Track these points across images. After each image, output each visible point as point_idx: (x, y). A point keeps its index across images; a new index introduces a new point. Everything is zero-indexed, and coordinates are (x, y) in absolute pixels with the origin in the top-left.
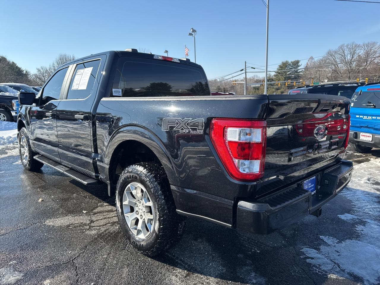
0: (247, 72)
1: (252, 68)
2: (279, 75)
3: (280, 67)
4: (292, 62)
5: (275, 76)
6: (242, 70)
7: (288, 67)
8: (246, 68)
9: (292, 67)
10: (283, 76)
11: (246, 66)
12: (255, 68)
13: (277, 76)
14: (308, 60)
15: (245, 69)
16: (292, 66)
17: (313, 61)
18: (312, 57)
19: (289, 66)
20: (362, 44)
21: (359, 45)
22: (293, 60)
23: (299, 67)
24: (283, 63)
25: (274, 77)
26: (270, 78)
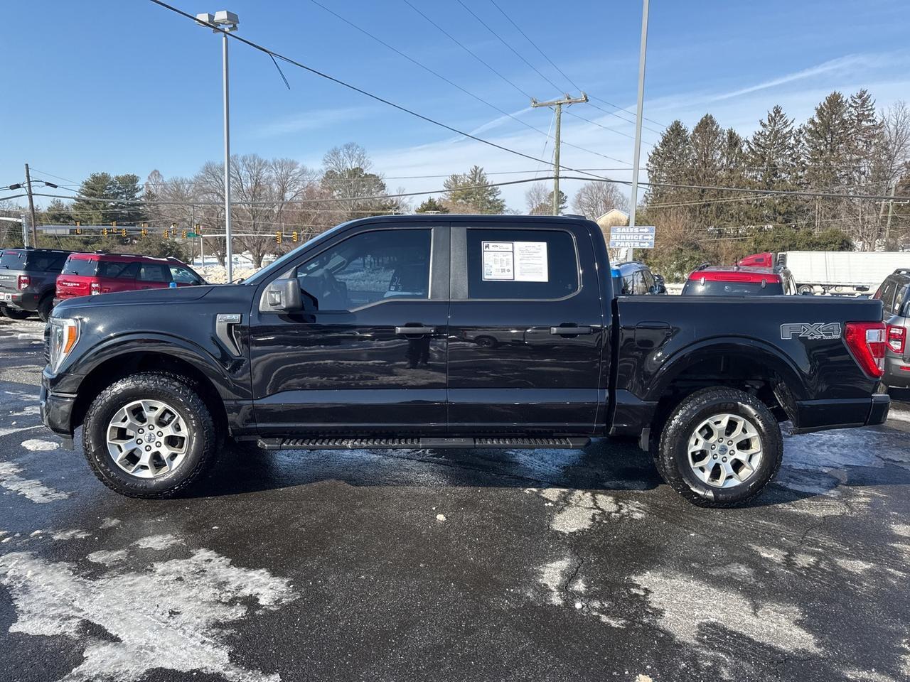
0: (33, 192)
1: (48, 184)
2: (87, 207)
3: (88, 188)
4: (117, 178)
5: (75, 207)
6: (18, 186)
7: (110, 188)
8: (29, 182)
9: (120, 191)
10: (98, 209)
11: (28, 177)
12: (56, 187)
13: (80, 208)
14: (149, 177)
15: (26, 185)
16: (119, 188)
17: (161, 181)
18: (156, 171)
19: (111, 186)
20: (271, 161)
21: (266, 162)
22: (122, 174)
23: (137, 191)
24: (94, 177)
25: (73, 211)
26: (62, 212)
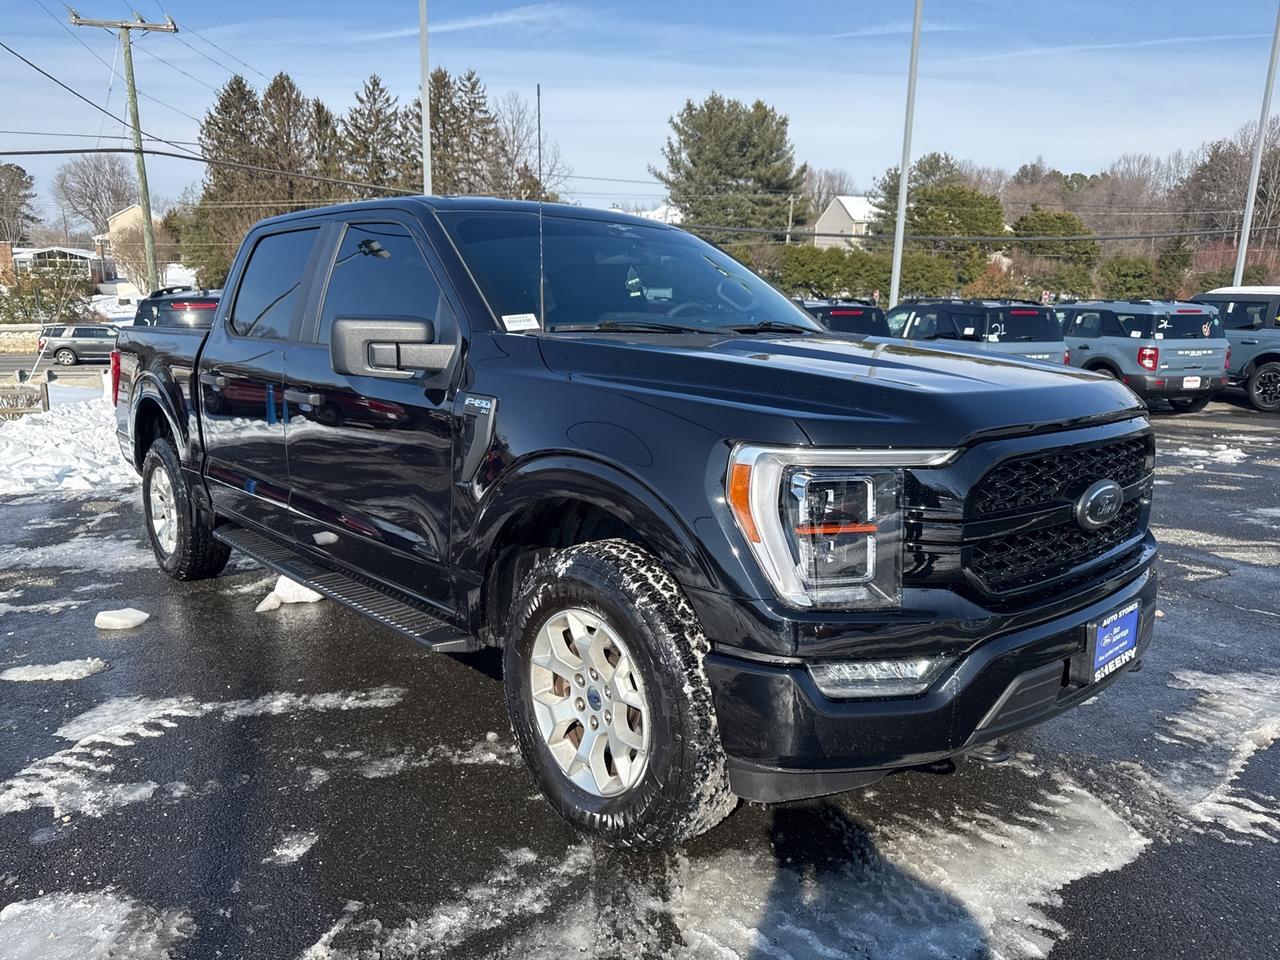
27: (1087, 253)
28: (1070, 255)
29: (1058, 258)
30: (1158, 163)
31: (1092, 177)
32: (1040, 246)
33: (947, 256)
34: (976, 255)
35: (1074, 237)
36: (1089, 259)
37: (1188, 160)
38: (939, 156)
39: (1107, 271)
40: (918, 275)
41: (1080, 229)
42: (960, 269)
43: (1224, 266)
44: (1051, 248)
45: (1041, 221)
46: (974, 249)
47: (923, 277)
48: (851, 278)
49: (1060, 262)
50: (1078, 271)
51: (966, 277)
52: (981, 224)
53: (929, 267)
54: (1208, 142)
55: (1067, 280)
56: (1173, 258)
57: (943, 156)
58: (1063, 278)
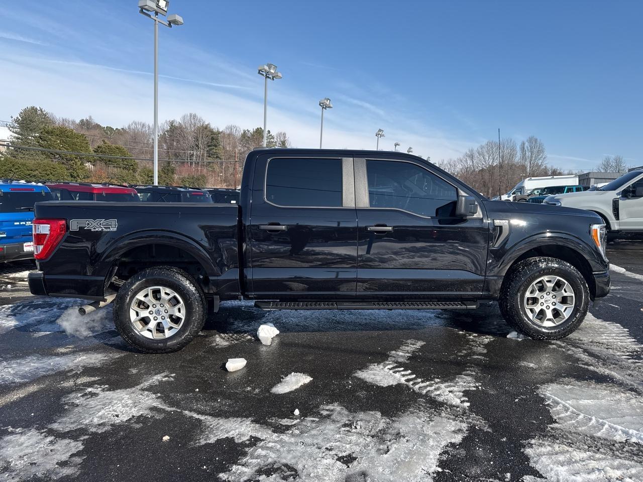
27: (132, 165)
28: (125, 166)
29: (120, 168)
30: (149, 127)
31: (117, 129)
32: (110, 161)
33: (63, 163)
34: (79, 163)
35: (126, 158)
36: (134, 168)
37: (161, 127)
38: (36, 109)
39: (142, 174)
40: (49, 173)
41: (128, 154)
42: (71, 171)
43: (189, 174)
44: (116, 162)
45: (108, 149)
46: (77, 160)
47: (51, 174)
48: (7, 173)
49: (121, 169)
50: (130, 174)
51: (75, 175)
52: (79, 148)
53: (54, 168)
54: (168, 120)
55: (126, 178)
56: (168, 170)
57: (39, 109)
58: (124, 177)
